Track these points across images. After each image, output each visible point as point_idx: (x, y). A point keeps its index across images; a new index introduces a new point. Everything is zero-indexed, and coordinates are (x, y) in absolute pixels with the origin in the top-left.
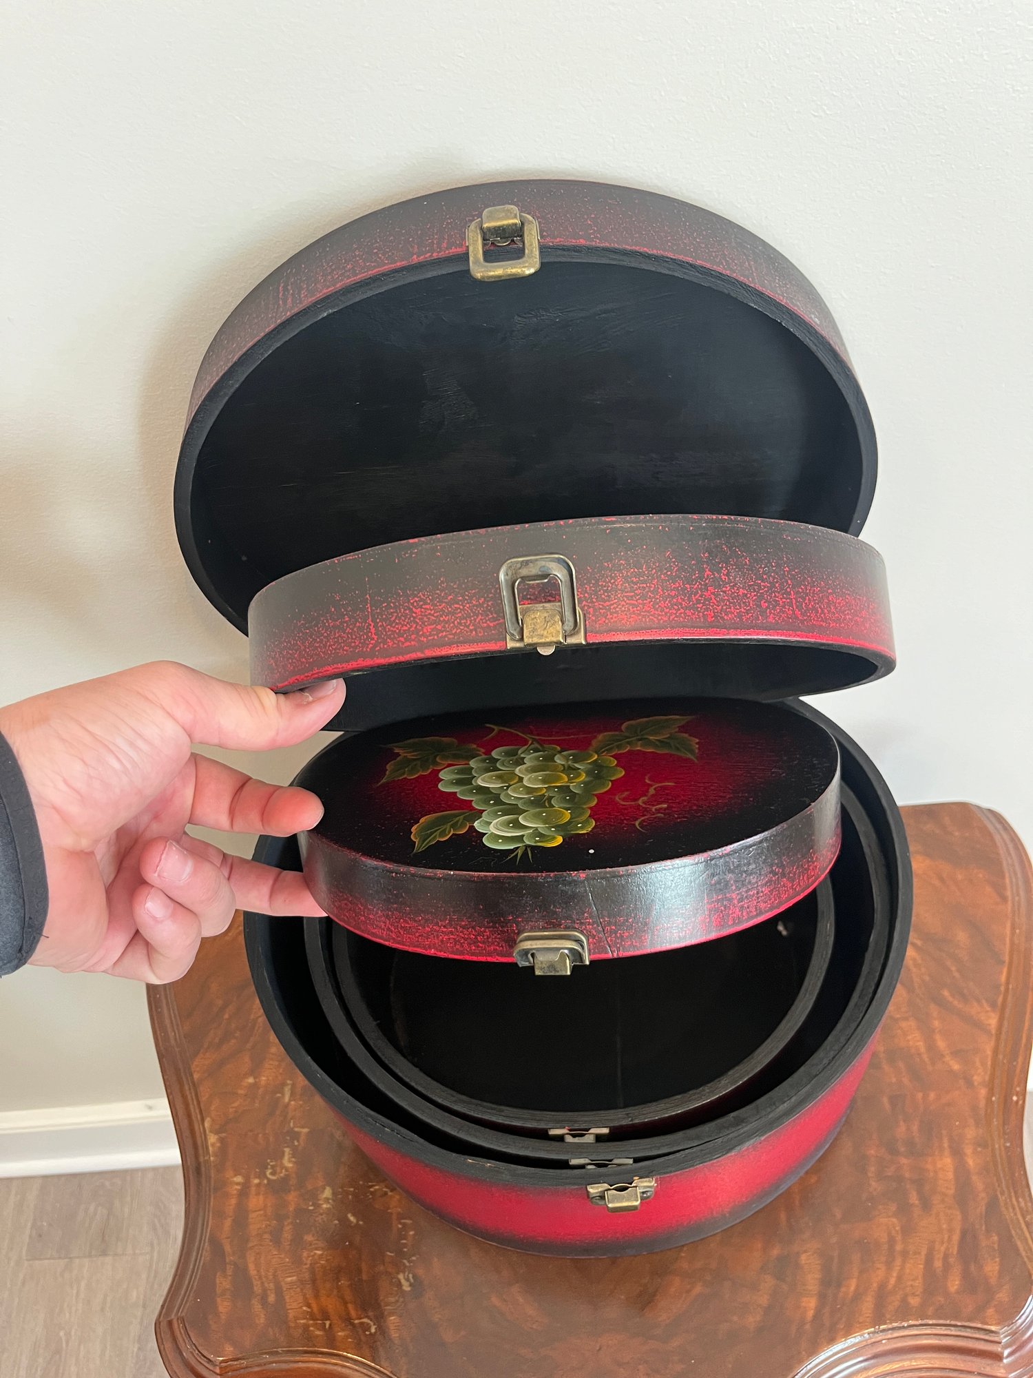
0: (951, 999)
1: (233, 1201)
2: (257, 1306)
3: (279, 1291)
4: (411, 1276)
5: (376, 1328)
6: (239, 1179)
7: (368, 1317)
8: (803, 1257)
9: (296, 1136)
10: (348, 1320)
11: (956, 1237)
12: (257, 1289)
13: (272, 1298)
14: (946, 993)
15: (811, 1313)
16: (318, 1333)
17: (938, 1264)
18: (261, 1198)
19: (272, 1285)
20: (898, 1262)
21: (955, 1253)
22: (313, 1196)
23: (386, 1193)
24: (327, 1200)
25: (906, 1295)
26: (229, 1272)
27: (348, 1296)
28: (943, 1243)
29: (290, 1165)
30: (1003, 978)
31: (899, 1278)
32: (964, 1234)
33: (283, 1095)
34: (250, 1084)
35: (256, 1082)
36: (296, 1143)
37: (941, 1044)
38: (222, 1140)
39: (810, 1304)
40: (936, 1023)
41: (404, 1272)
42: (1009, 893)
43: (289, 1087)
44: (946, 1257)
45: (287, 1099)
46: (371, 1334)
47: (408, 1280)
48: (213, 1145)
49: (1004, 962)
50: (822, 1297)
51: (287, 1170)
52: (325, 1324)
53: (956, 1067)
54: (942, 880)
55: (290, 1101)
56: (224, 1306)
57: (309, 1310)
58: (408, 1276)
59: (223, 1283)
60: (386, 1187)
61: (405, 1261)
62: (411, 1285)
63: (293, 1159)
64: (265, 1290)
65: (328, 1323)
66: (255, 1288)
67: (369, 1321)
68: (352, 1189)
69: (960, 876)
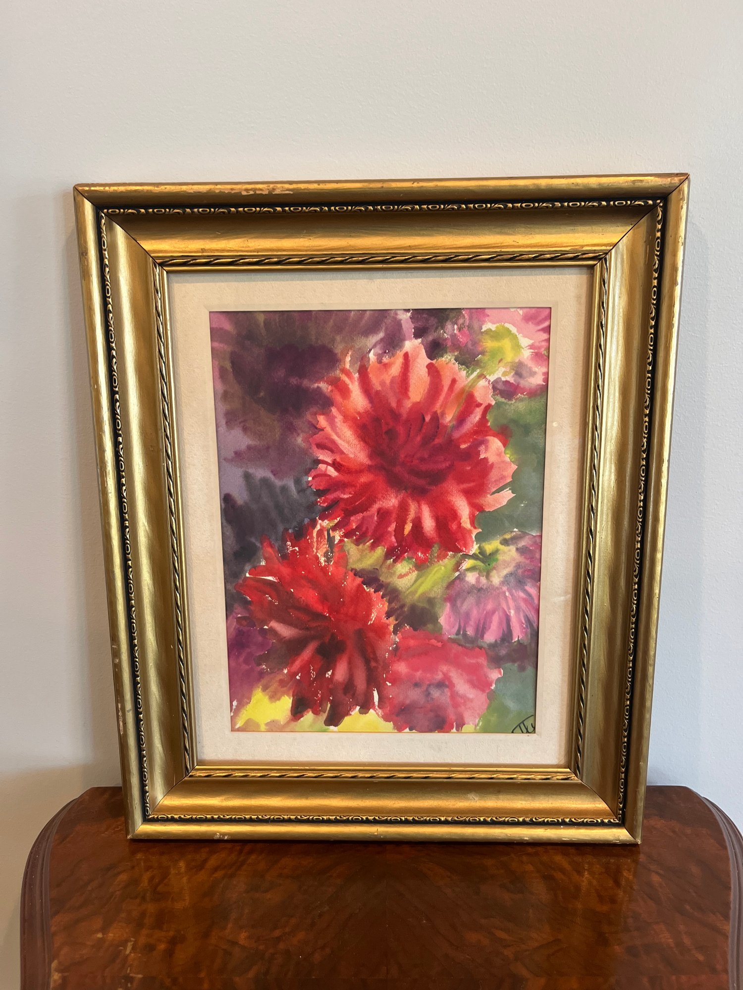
0: (691, 911)
14: (688, 907)
33: (125, 949)
35: (103, 937)
37: (687, 941)
38: (64, 979)
40: (682, 927)
42: (728, 844)
45: (128, 952)
48: (55, 981)
49: (730, 888)
53: (701, 958)
54: (674, 832)
69: (688, 831)
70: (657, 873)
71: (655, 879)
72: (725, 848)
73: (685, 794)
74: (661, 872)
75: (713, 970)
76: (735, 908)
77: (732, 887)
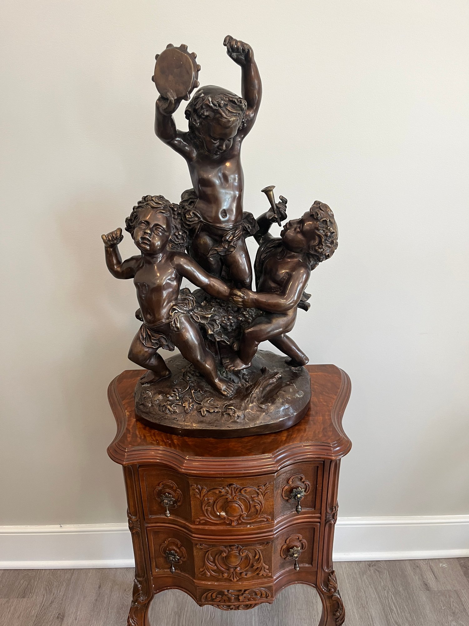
0: (325, 394)
1: (133, 423)
2: (138, 439)
5: (171, 442)
6: (135, 419)
10: (163, 441)
11: (322, 429)
12: (139, 436)
14: (324, 393)
15: (284, 440)
16: (155, 443)
17: (317, 432)
19: (143, 436)
20: (307, 432)
21: (321, 431)
25: (308, 437)
26: (131, 433)
27: (164, 437)
28: (318, 429)
30: (339, 391)
31: (307, 435)
32: (324, 429)
37: (322, 400)
38: (130, 413)
40: (321, 397)
42: (342, 378)
44: (319, 432)
46: (169, 443)
48: (128, 414)
49: (339, 389)
50: (287, 437)
53: (325, 404)
54: (325, 375)
56: (129, 439)
57: (153, 440)
59: (128, 435)
65: (158, 442)
66: (138, 436)
69: (330, 375)
70: (317, 386)
71: (316, 387)
72: (341, 379)
73: (333, 366)
74: (318, 385)
75: (328, 406)
76: (340, 393)
77: (340, 388)
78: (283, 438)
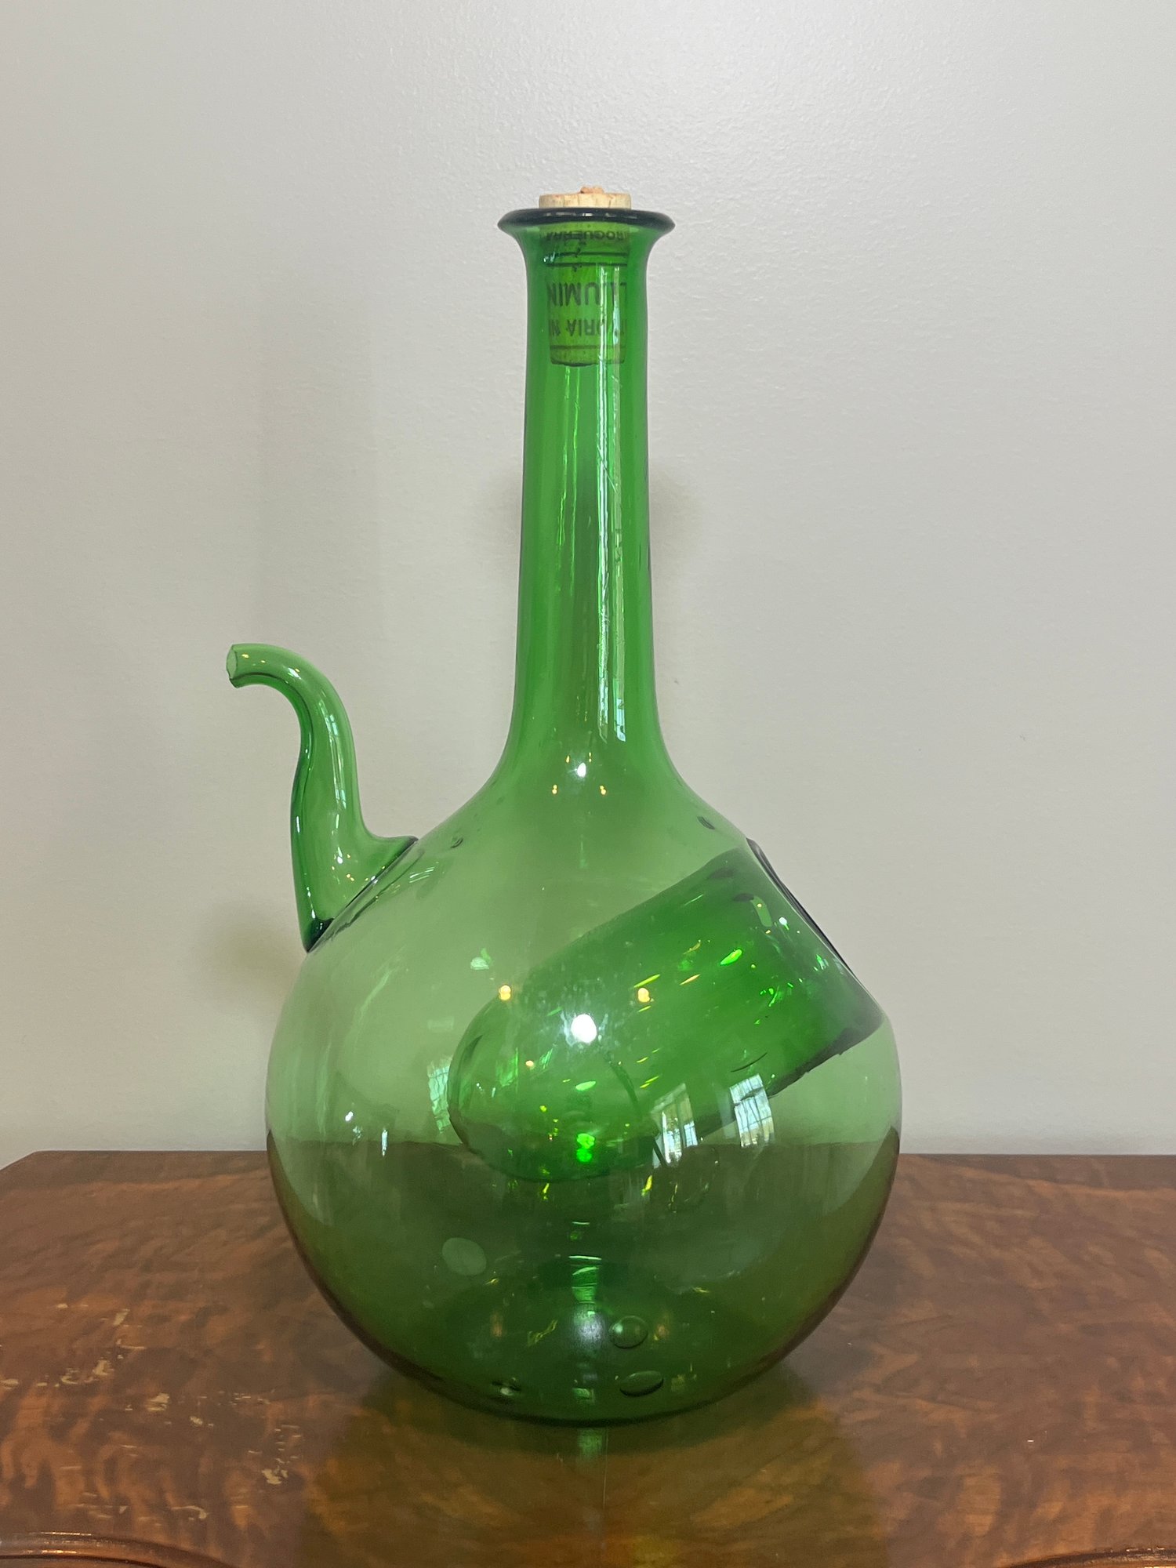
3: (46, 1477)
4: (285, 1473)
5: (208, 1516)
6: (14, 1382)
7: (199, 1506)
8: (970, 1482)
9: (125, 1352)
10: (161, 1507)
12: (8, 1475)
13: (30, 1483)
15: (982, 1529)
16: (102, 1516)
18: (44, 1401)
19: (35, 1472)
22: (138, 1402)
23: (261, 1403)
24: (159, 1405)
27: (168, 1485)
29: (104, 1374)
34: (62, 1310)
36: (120, 1357)
39: (981, 1522)
41: (273, 1469)
43: (125, 1314)
46: (198, 1520)
47: (279, 1475)
50: (1003, 1516)
51: (97, 1377)
52: (118, 1510)
55: (122, 1324)
57: (95, 1495)
58: (280, 1471)
60: (263, 1398)
61: (279, 1460)
62: (282, 1478)
63: (112, 1370)
64: (20, 1478)
65: (123, 1509)
67: (200, 1509)
68: (205, 1397)
78: (971, 1518)
